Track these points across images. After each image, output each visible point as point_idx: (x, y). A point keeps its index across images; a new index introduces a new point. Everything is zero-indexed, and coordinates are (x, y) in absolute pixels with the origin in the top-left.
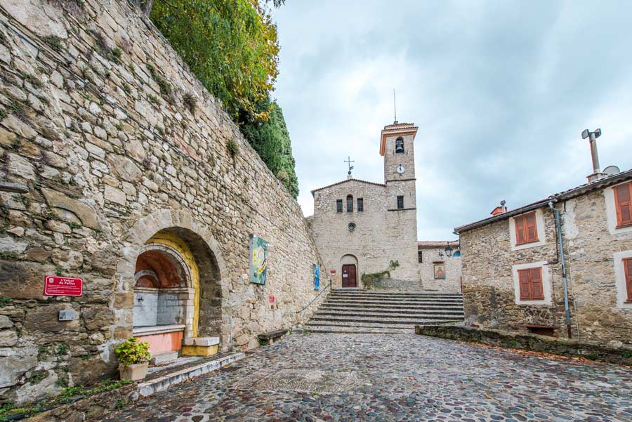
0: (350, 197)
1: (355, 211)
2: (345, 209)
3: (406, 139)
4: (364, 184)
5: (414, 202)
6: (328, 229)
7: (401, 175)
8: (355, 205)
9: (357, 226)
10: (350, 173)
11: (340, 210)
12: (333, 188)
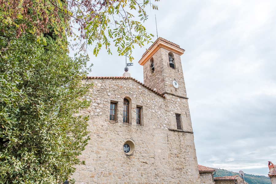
0: (127, 101)
1: (134, 122)
2: (120, 117)
3: (175, 56)
4: (144, 89)
5: (190, 125)
6: (95, 149)
7: (176, 89)
8: (134, 114)
9: (137, 148)
10: (126, 70)
11: (114, 118)
12: (108, 82)
